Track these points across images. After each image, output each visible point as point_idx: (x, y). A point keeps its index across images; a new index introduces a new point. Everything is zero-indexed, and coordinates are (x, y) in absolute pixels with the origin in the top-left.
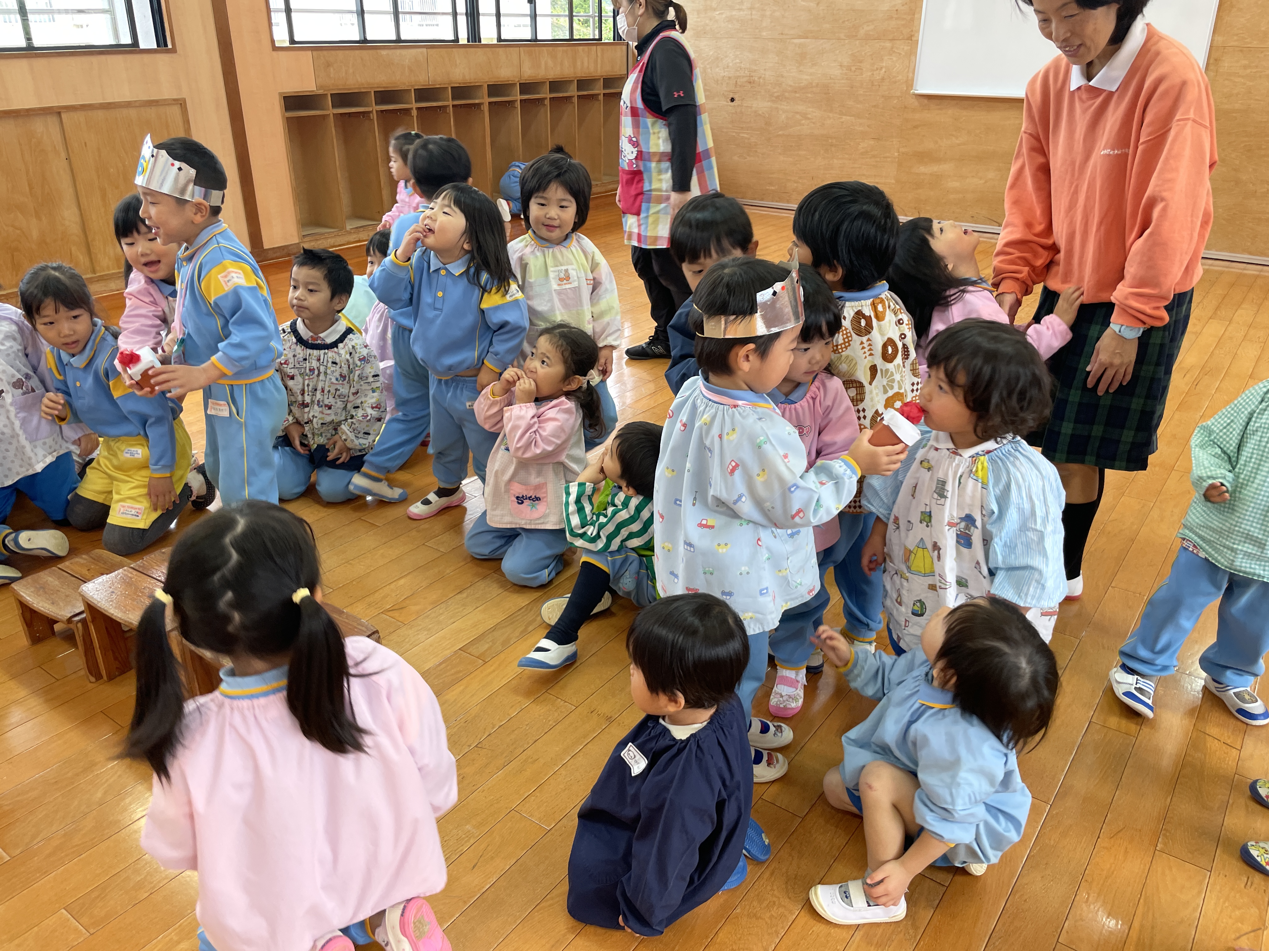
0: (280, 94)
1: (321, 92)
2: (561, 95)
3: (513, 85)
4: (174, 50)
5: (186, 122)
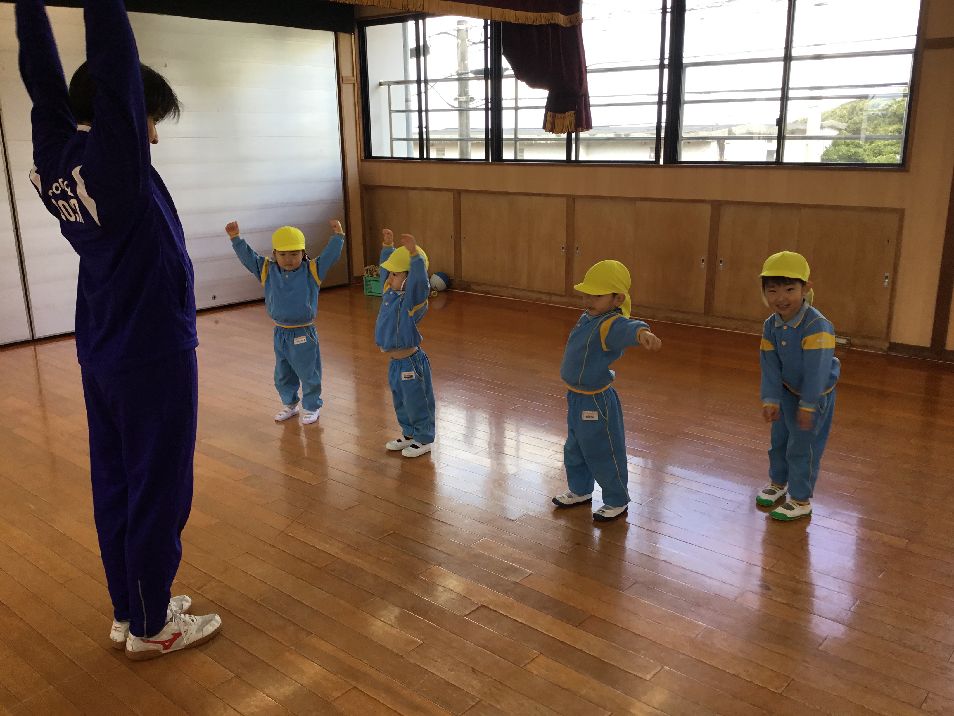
4: (908, 171)
5: (901, 228)
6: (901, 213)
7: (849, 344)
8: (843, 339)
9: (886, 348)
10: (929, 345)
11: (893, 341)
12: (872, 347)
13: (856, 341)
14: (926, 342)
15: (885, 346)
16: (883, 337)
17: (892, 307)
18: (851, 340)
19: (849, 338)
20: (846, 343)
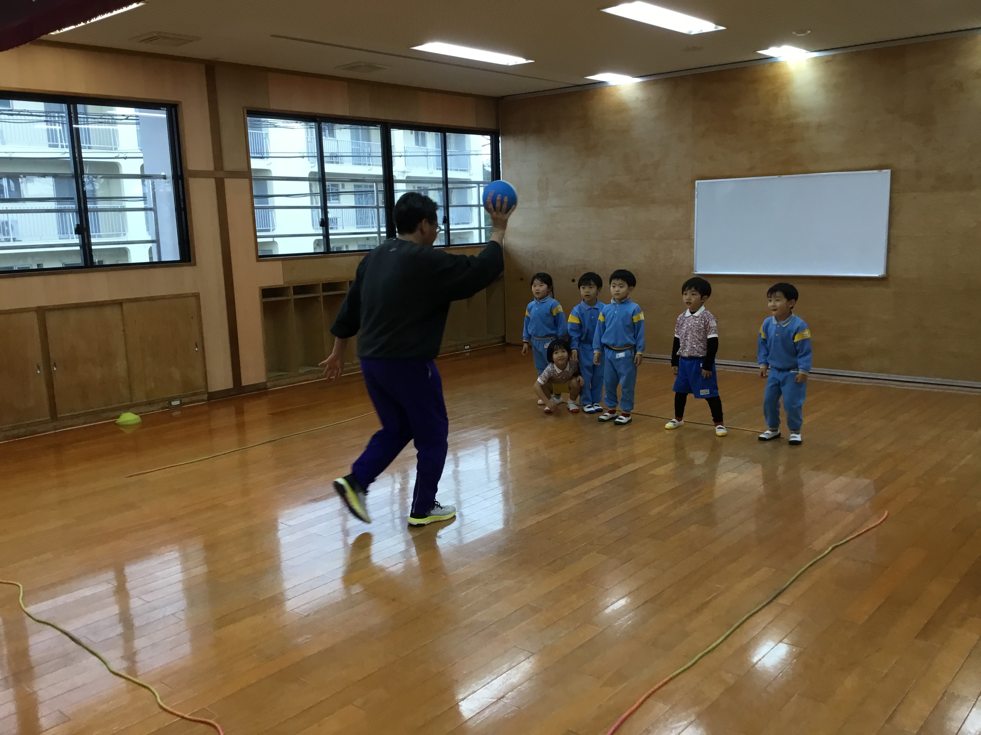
0: (260, 288)
1: (286, 286)
4: (195, 264)
5: (199, 307)
6: (197, 296)
7: (182, 404)
8: (177, 401)
9: (207, 397)
10: (232, 387)
13: (186, 400)
14: (231, 385)
15: (205, 397)
16: (203, 390)
17: (205, 366)
18: (182, 400)
19: (180, 399)
20: (179, 404)
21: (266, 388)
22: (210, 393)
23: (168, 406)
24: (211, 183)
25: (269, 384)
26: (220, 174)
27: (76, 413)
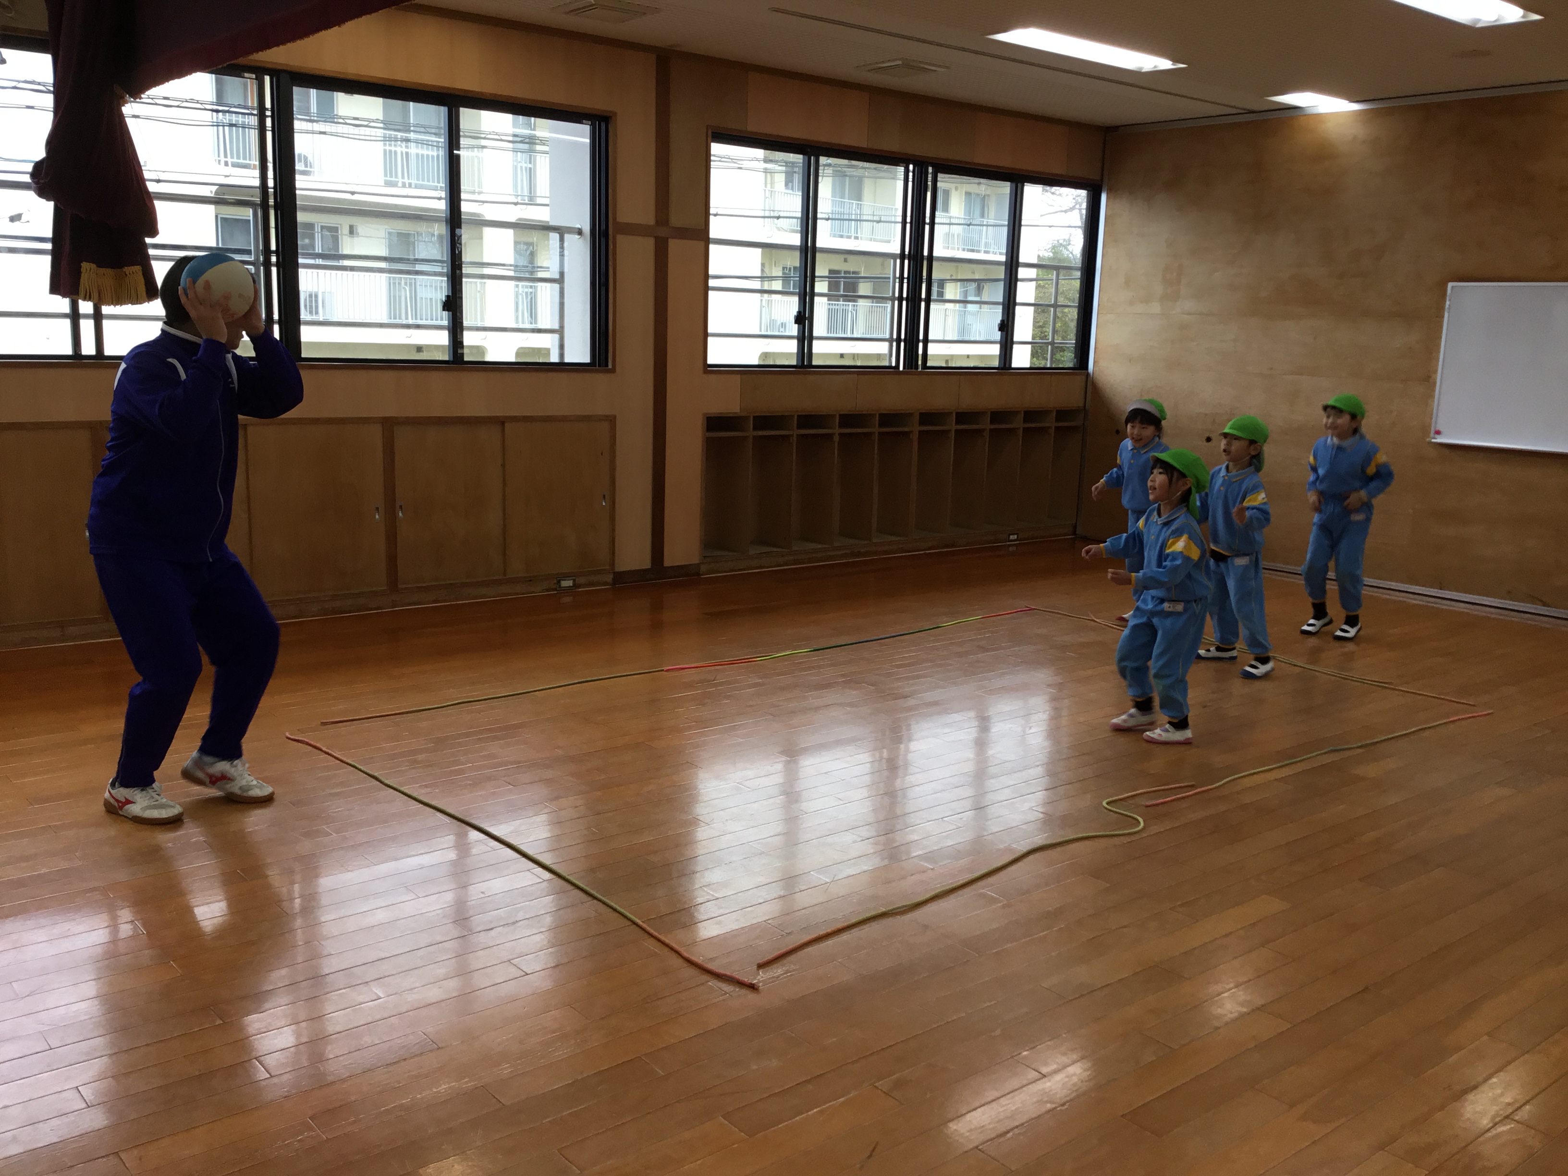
0: (704, 414)
1: (743, 414)
2: (1003, 426)
3: (949, 414)
4: (613, 371)
5: (613, 437)
6: (611, 420)
7: (575, 586)
8: (569, 580)
9: (611, 579)
10: (649, 566)
11: (617, 570)
12: (598, 584)
13: (581, 580)
14: (647, 564)
15: (609, 578)
16: (607, 567)
17: (613, 530)
18: (577, 580)
19: (574, 578)
20: (571, 585)
21: (698, 574)
22: (618, 572)
23: (555, 587)
24: (649, 244)
25: (703, 568)
26: (662, 232)
27: (424, 585)
